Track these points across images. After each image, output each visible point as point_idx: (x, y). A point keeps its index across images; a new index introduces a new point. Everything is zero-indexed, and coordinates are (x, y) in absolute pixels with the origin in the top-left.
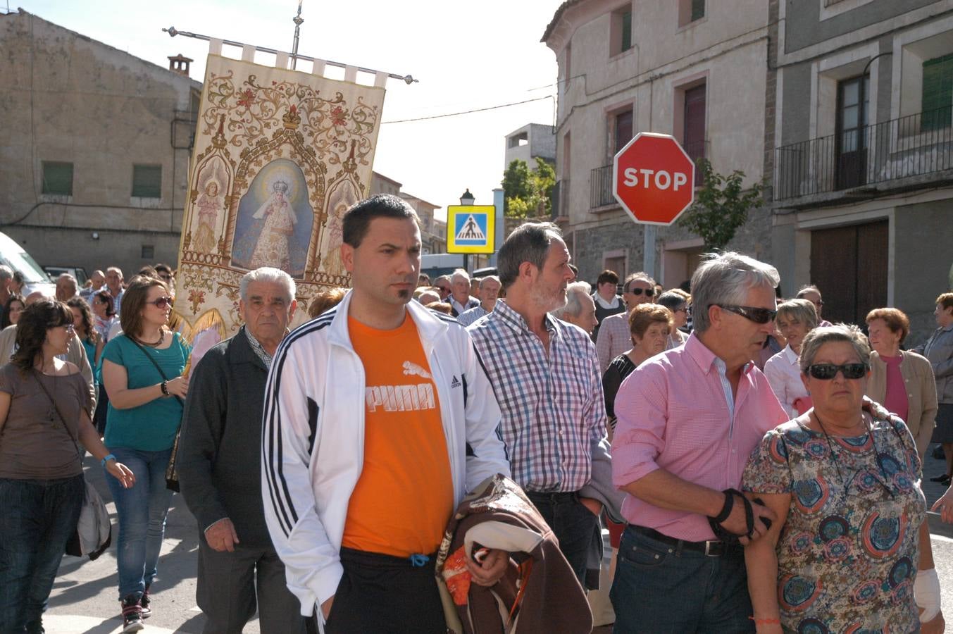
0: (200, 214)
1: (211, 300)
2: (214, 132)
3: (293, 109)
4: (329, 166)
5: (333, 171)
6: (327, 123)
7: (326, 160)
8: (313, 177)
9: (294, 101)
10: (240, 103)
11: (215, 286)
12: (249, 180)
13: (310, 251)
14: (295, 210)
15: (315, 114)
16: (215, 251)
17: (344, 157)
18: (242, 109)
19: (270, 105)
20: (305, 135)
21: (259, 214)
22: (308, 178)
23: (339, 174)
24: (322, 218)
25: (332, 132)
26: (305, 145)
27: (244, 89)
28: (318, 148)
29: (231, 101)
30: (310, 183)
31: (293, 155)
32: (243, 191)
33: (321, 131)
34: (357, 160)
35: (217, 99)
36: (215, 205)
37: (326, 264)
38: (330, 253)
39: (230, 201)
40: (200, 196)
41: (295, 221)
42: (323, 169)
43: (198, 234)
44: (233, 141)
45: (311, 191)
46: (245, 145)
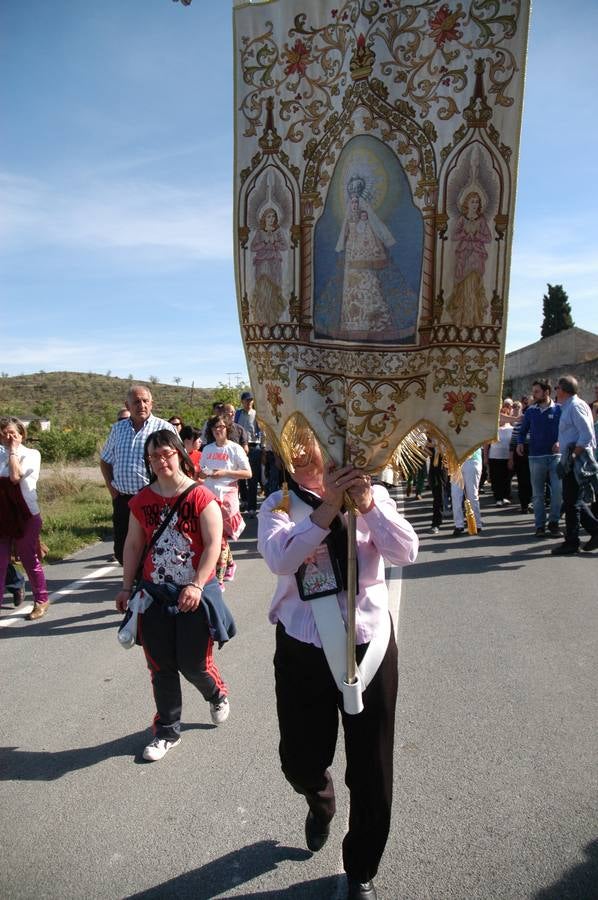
0: (257, 262)
1: (287, 394)
2: (260, 131)
3: (361, 41)
4: (438, 126)
5: (446, 131)
6: (427, 46)
7: (432, 117)
8: (415, 155)
9: (361, 27)
10: (289, 71)
11: (293, 376)
12: (323, 190)
13: (423, 291)
15: (405, 39)
16: (285, 318)
17: (463, 100)
18: (294, 78)
19: (334, 54)
20: (388, 81)
22: (405, 160)
23: (459, 134)
24: (437, 224)
25: (438, 61)
26: (391, 100)
27: (292, 43)
28: (418, 99)
29: (277, 73)
30: (413, 167)
31: (369, 124)
32: (317, 213)
33: (418, 67)
34: (491, 99)
35: (258, 76)
36: (278, 245)
37: (453, 307)
38: (459, 286)
39: (300, 233)
40: (252, 235)
42: (430, 134)
43: (257, 295)
44: (290, 137)
45: (415, 180)
46: (309, 135)
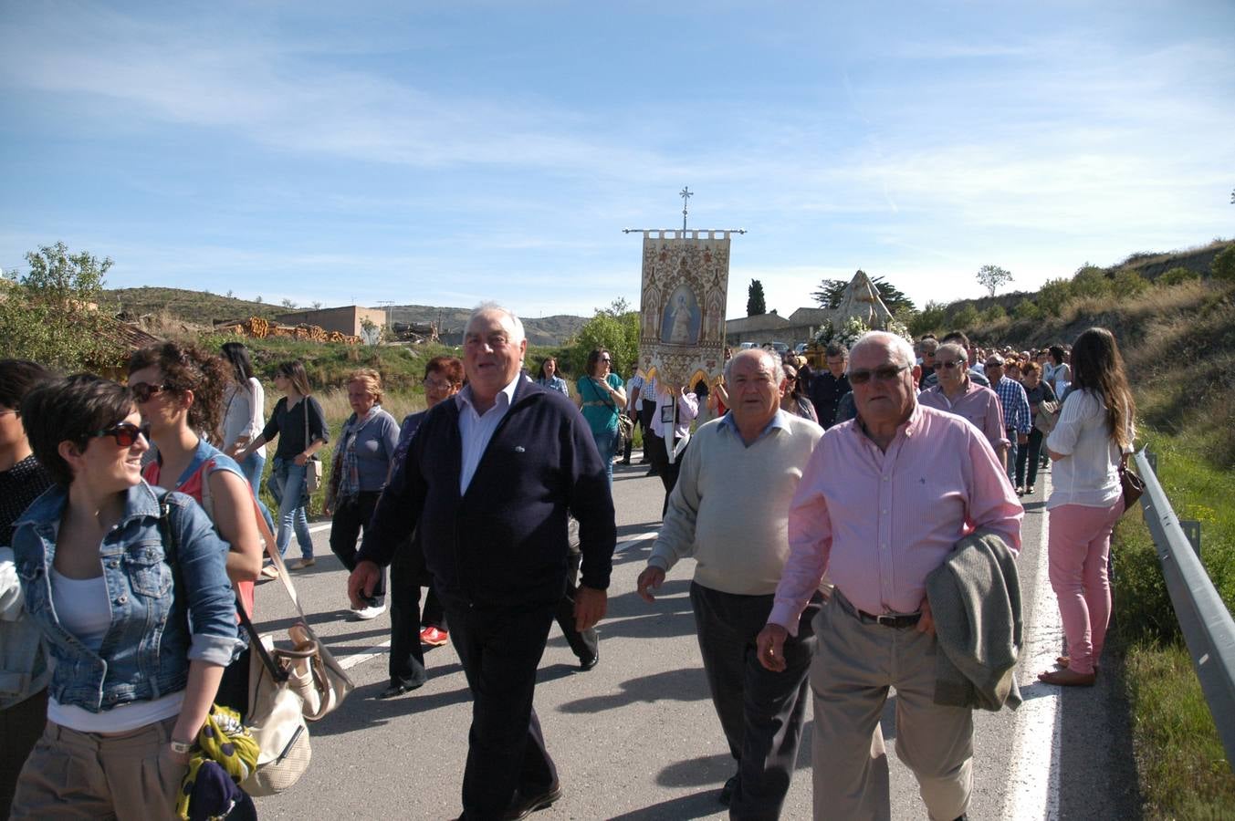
0: (648, 318)
1: (653, 360)
2: (650, 277)
3: (684, 258)
4: (705, 285)
5: (707, 286)
6: (702, 262)
7: (703, 282)
8: (698, 292)
9: (684, 254)
10: (660, 260)
11: (655, 354)
12: (668, 298)
13: (700, 331)
14: (690, 310)
15: (697, 259)
16: (654, 336)
17: (712, 278)
18: (661, 262)
19: (675, 258)
20: (691, 270)
21: (673, 315)
22: (695, 293)
23: (711, 288)
24: (704, 313)
25: (705, 266)
26: (692, 276)
27: (662, 252)
28: (700, 276)
29: (656, 259)
30: (698, 295)
31: (685, 282)
32: (666, 304)
33: (700, 267)
34: (720, 279)
35: (650, 260)
36: (654, 313)
37: (709, 336)
38: (711, 330)
39: (660, 309)
40: (646, 309)
41: (690, 315)
42: (703, 286)
43: (647, 328)
44: (659, 279)
45: (698, 299)
46: (665, 280)
